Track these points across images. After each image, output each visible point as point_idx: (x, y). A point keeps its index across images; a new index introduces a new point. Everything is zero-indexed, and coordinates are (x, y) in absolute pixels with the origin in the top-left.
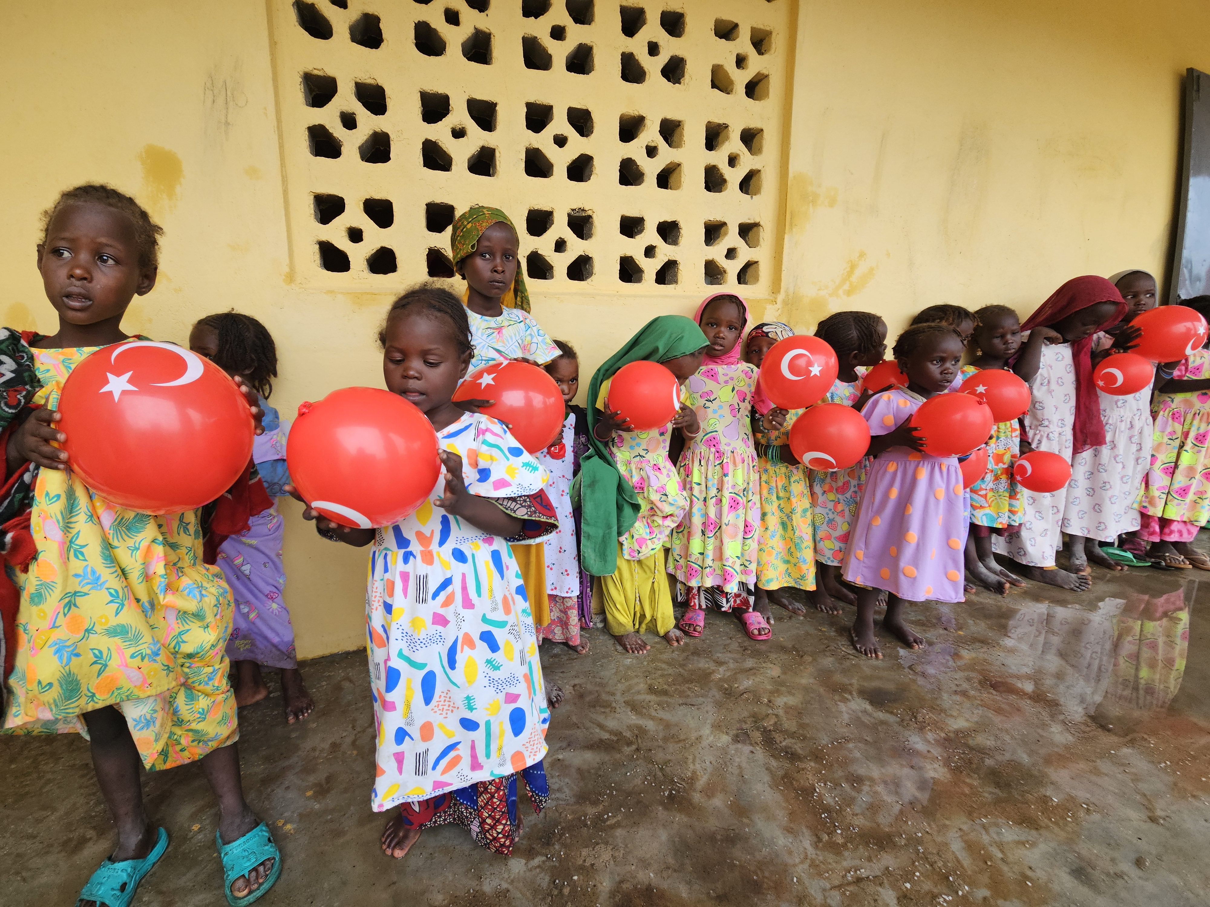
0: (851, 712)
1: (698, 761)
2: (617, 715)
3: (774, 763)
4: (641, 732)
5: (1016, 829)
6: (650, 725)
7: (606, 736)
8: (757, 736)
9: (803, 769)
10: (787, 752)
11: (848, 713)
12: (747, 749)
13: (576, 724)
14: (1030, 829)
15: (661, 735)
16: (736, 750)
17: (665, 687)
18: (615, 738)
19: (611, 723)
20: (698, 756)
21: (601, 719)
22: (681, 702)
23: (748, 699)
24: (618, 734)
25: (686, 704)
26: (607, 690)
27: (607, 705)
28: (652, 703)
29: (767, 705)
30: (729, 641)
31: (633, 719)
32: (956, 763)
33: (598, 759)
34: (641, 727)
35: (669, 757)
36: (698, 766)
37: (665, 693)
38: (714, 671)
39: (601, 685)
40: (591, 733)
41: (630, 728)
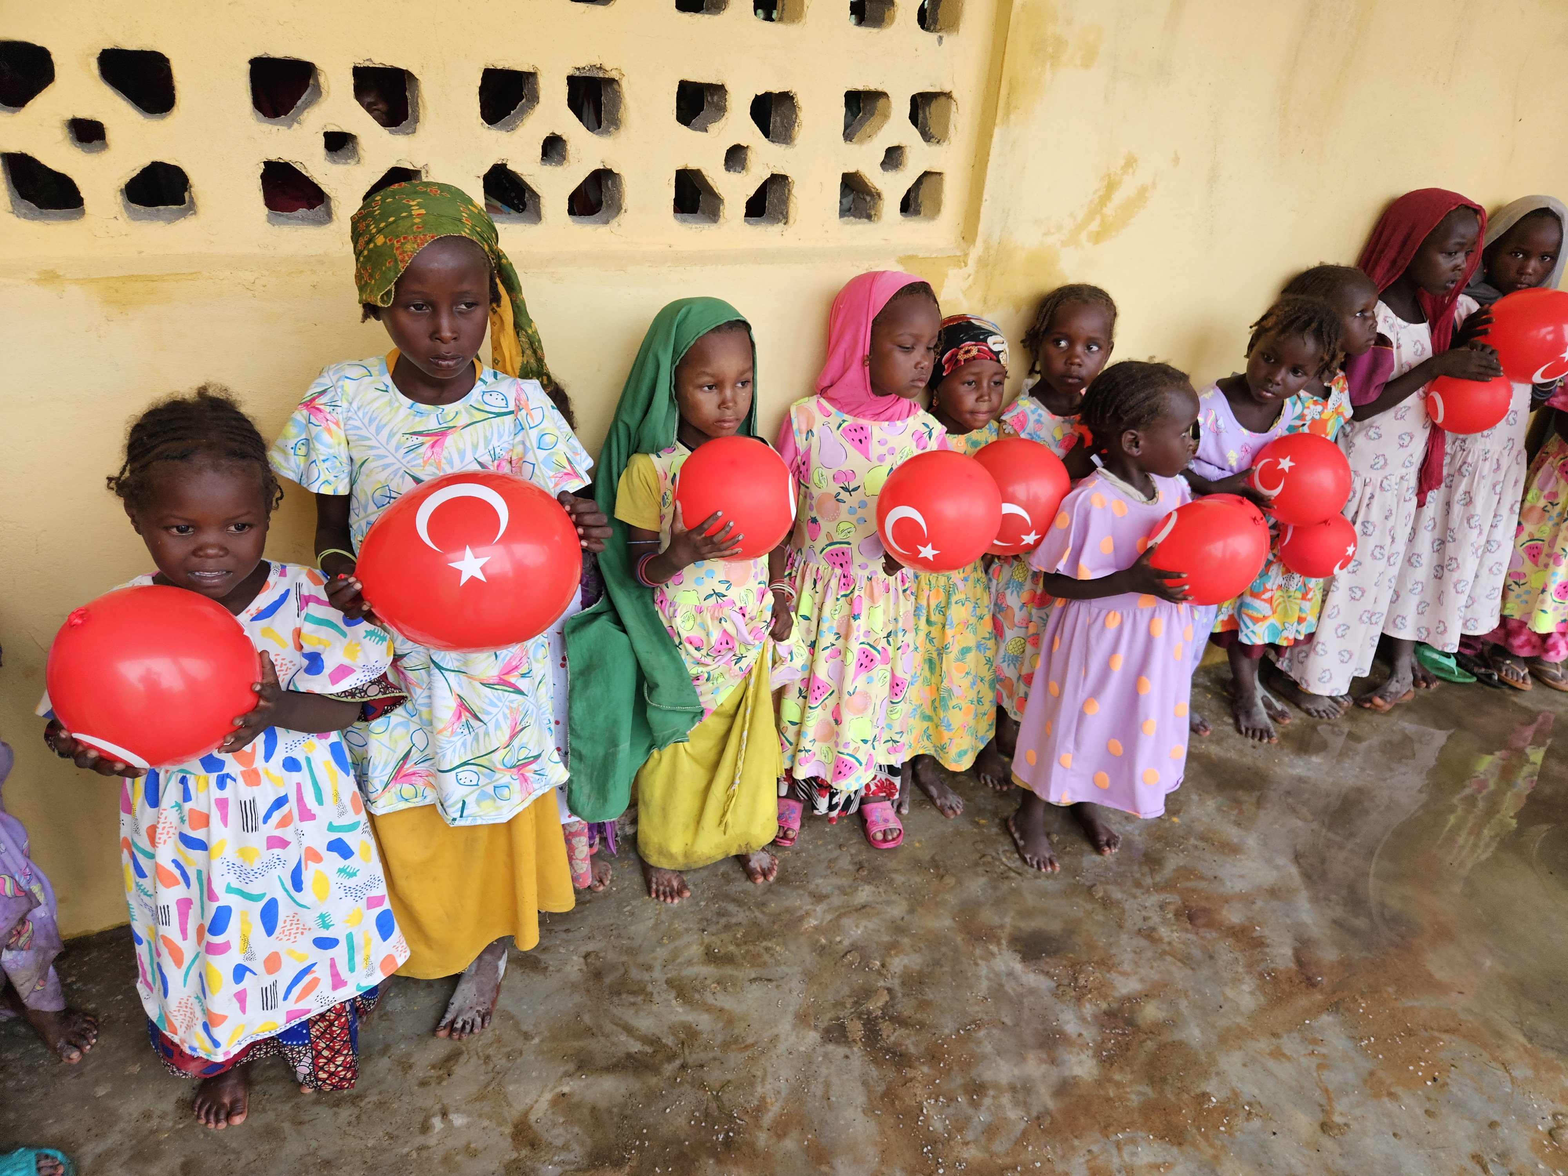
0: (991, 975)
1: (770, 1080)
2: (655, 1008)
3: (874, 1072)
4: (689, 1035)
5: (1157, 1146)
6: (703, 1021)
7: (635, 1047)
8: (856, 1029)
9: (911, 1080)
10: (894, 1053)
11: (989, 979)
12: (842, 1051)
13: (590, 1029)
14: (1173, 1145)
15: (720, 1038)
16: (826, 1056)
17: (732, 948)
18: (649, 1049)
19: (645, 1023)
20: (770, 1069)
21: (628, 1016)
22: (753, 975)
23: (851, 964)
24: (654, 1041)
25: (761, 979)
26: (640, 960)
27: (640, 990)
28: (708, 982)
29: (879, 973)
30: (837, 853)
31: (679, 1013)
32: (1108, 1050)
33: (623, 1090)
34: (690, 1027)
35: (729, 1076)
36: (768, 1087)
37: (728, 960)
38: (808, 913)
39: (631, 951)
40: (613, 1044)
41: (673, 1029)
